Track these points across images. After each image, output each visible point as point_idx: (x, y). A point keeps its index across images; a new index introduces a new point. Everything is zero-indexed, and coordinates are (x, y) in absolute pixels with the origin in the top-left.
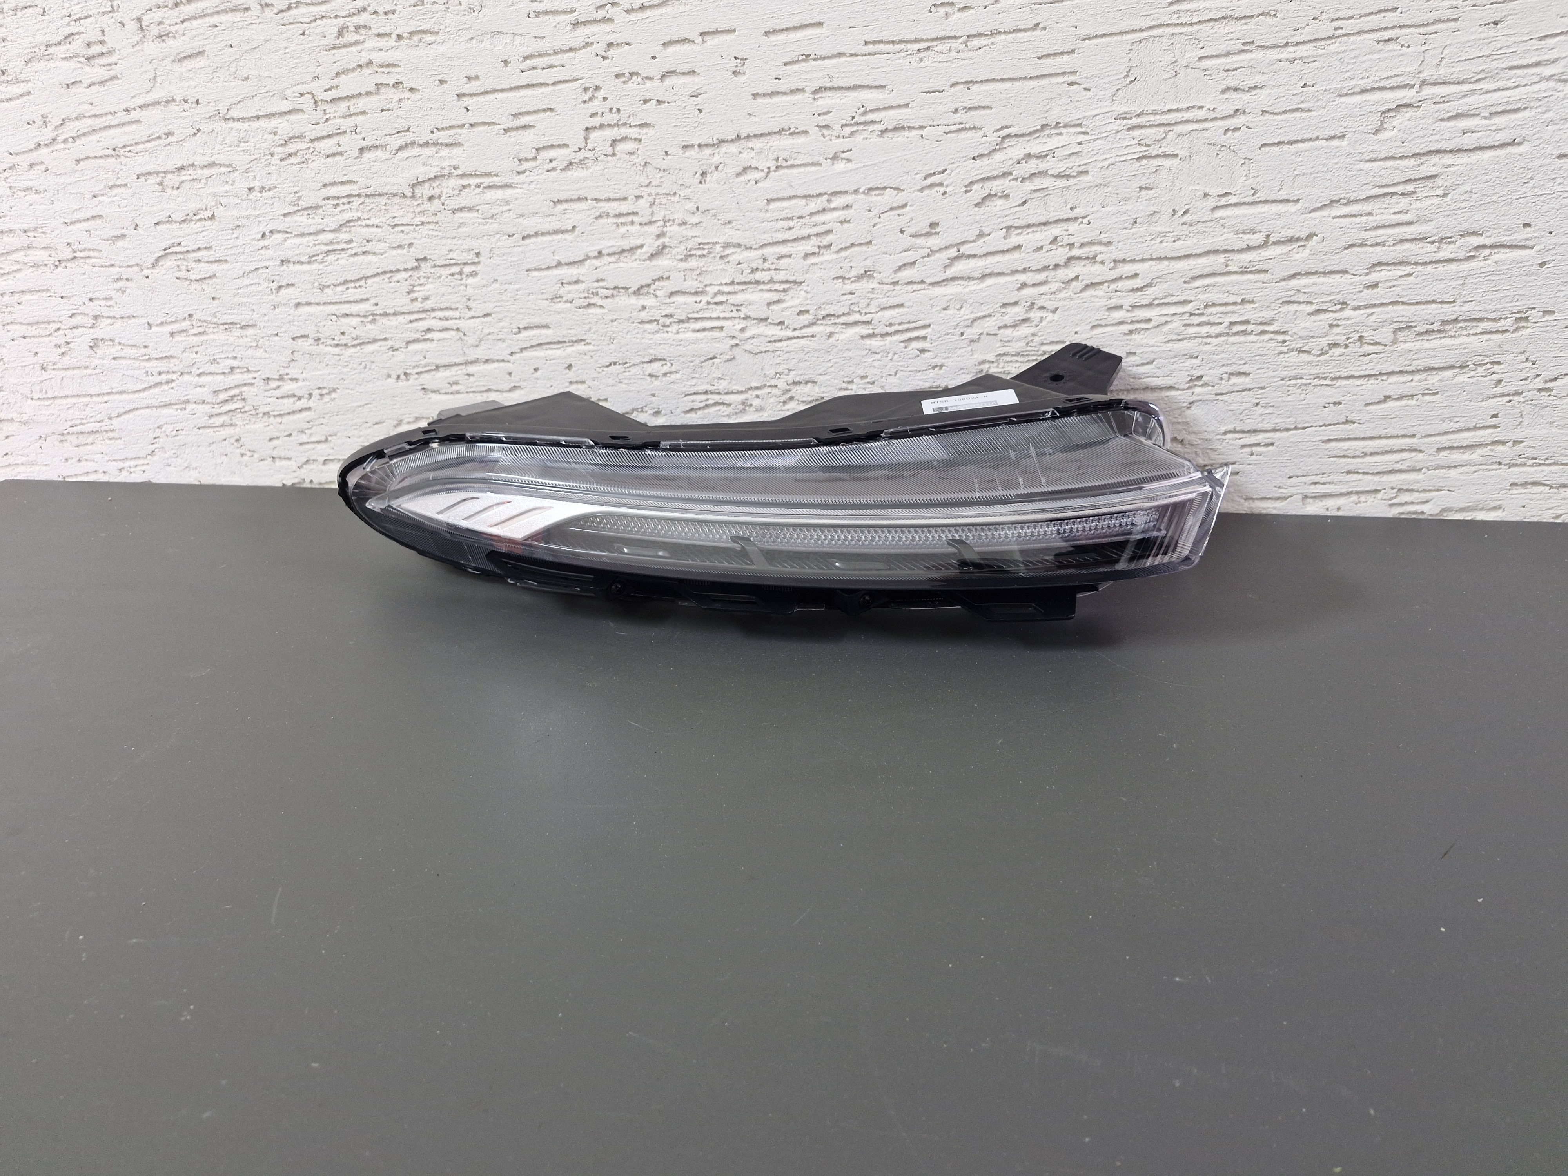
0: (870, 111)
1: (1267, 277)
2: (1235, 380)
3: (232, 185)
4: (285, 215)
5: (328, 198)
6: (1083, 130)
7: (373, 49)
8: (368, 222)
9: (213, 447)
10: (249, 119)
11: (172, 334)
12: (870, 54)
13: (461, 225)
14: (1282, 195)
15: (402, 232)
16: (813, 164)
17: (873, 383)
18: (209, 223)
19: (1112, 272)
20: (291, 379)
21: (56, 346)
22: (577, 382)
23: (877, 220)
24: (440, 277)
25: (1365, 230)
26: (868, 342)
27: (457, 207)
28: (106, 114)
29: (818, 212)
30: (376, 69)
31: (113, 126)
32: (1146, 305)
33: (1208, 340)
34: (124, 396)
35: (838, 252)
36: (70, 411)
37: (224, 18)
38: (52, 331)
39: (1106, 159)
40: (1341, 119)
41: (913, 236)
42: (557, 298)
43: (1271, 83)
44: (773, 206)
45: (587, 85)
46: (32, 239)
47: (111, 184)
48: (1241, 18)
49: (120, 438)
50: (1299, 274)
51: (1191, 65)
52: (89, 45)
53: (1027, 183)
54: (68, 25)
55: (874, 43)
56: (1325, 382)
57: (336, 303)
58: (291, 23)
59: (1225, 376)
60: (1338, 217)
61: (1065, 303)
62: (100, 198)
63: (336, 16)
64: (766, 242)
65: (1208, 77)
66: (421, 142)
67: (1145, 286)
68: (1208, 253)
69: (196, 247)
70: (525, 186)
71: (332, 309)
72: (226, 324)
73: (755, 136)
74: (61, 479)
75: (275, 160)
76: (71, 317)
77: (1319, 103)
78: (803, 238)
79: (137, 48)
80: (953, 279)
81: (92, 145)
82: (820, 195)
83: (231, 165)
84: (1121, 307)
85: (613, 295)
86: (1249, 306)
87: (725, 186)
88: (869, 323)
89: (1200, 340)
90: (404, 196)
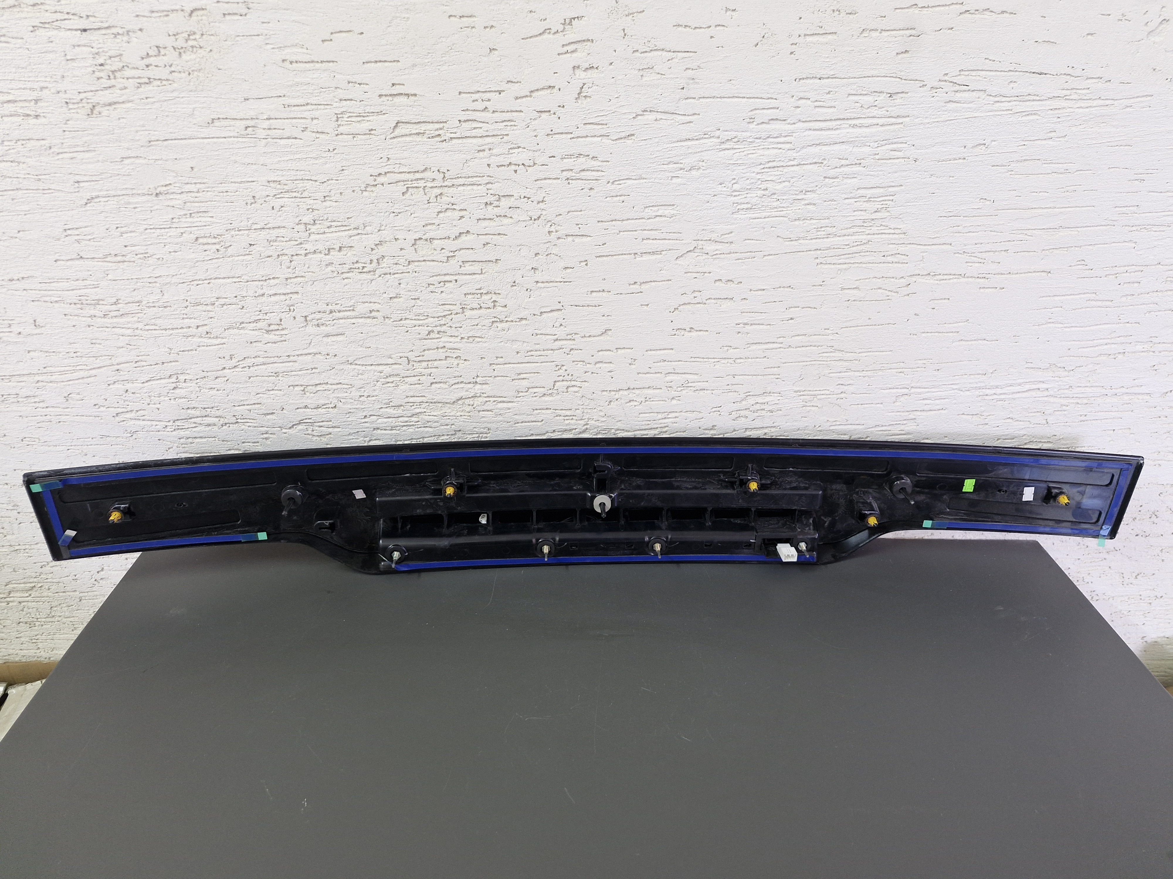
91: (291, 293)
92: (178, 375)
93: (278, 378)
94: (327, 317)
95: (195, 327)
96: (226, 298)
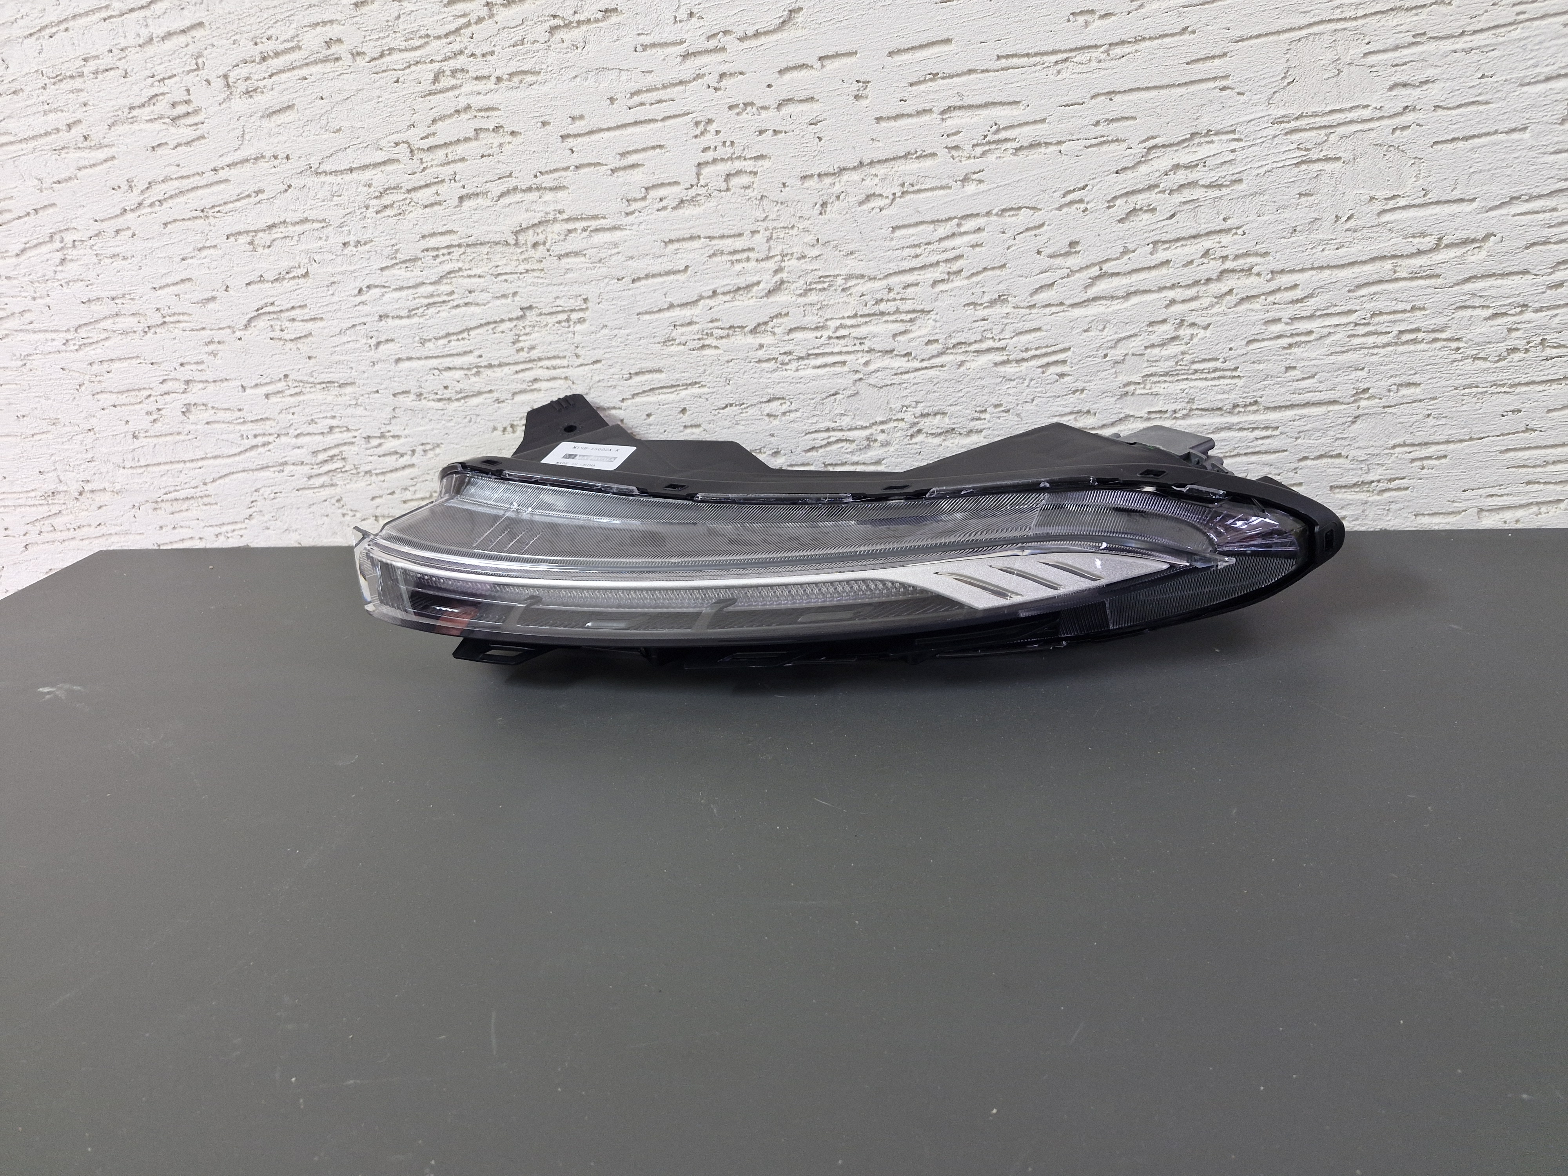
0: (1003, 128)
1: (1439, 281)
2: (1404, 391)
3: (326, 240)
4: (382, 269)
5: (427, 250)
6: (1236, 136)
7: (472, 93)
8: (469, 272)
9: (313, 508)
10: (342, 172)
11: (267, 396)
12: (1002, 69)
13: (568, 270)
14: (1456, 194)
15: (506, 281)
16: (942, 188)
17: (1008, 411)
18: (302, 281)
19: (1269, 284)
20: (393, 437)
21: (147, 413)
22: (691, 426)
23: (1013, 242)
24: (546, 325)
25: (1549, 227)
26: (1002, 369)
27: (563, 253)
28: (194, 175)
29: (947, 237)
30: (475, 113)
31: (201, 187)
32: (1307, 317)
33: (1375, 351)
34: (219, 461)
35: (968, 278)
36: (164, 478)
37: (314, 69)
38: (143, 398)
39: (1261, 166)
40: (1523, 110)
41: (1050, 257)
42: (669, 341)
43: (1444, 76)
44: (898, 233)
45: (699, 119)
46: (120, 306)
47: (200, 246)
48: (1412, 9)
49: (216, 504)
50: (1475, 277)
51: (1356, 62)
52: (174, 105)
53: (1175, 195)
54: (152, 85)
55: (1007, 57)
56: (1503, 390)
57: (438, 357)
58: (384, 71)
59: (1394, 388)
60: (1518, 215)
61: (1218, 319)
62: (189, 261)
63: (432, 61)
64: (891, 271)
65: (1375, 74)
66: (524, 188)
67: (1305, 297)
68: (1373, 259)
69: (290, 306)
70: (634, 227)
71: (434, 363)
72: (324, 383)
73: (879, 162)
74: (156, 547)
75: (371, 213)
76: (161, 383)
77: (1499, 95)
78: (931, 265)
79: (224, 106)
80: (1095, 299)
81: (180, 207)
82: (950, 219)
83: (324, 220)
84: (1280, 320)
85: (728, 335)
86: (1419, 314)
87: (847, 216)
88: (1004, 349)
89: (1366, 351)
90: (507, 244)
91: (193, 27)
92: (62, 234)
93: (207, 221)
94: (259, 71)
95: (64, 128)
96: (97, 57)
